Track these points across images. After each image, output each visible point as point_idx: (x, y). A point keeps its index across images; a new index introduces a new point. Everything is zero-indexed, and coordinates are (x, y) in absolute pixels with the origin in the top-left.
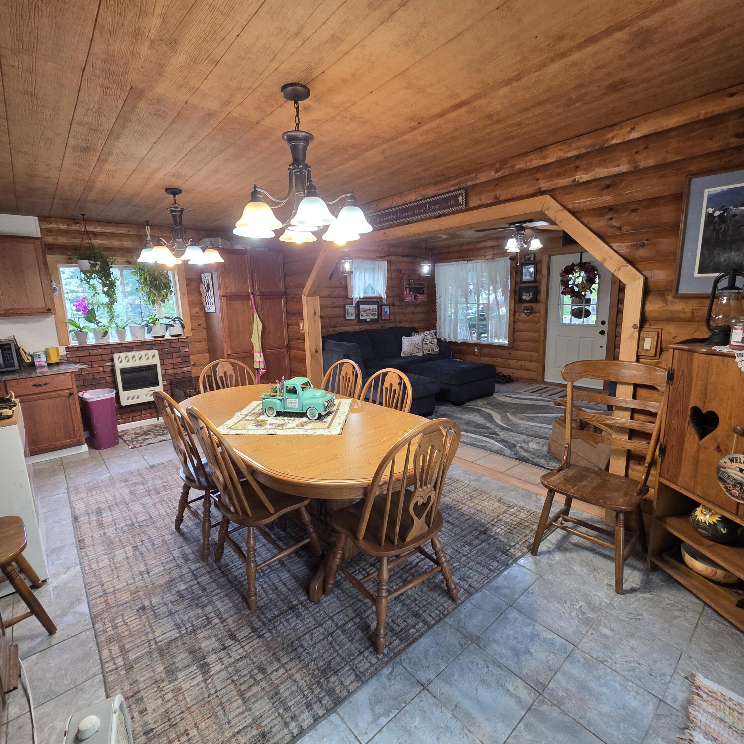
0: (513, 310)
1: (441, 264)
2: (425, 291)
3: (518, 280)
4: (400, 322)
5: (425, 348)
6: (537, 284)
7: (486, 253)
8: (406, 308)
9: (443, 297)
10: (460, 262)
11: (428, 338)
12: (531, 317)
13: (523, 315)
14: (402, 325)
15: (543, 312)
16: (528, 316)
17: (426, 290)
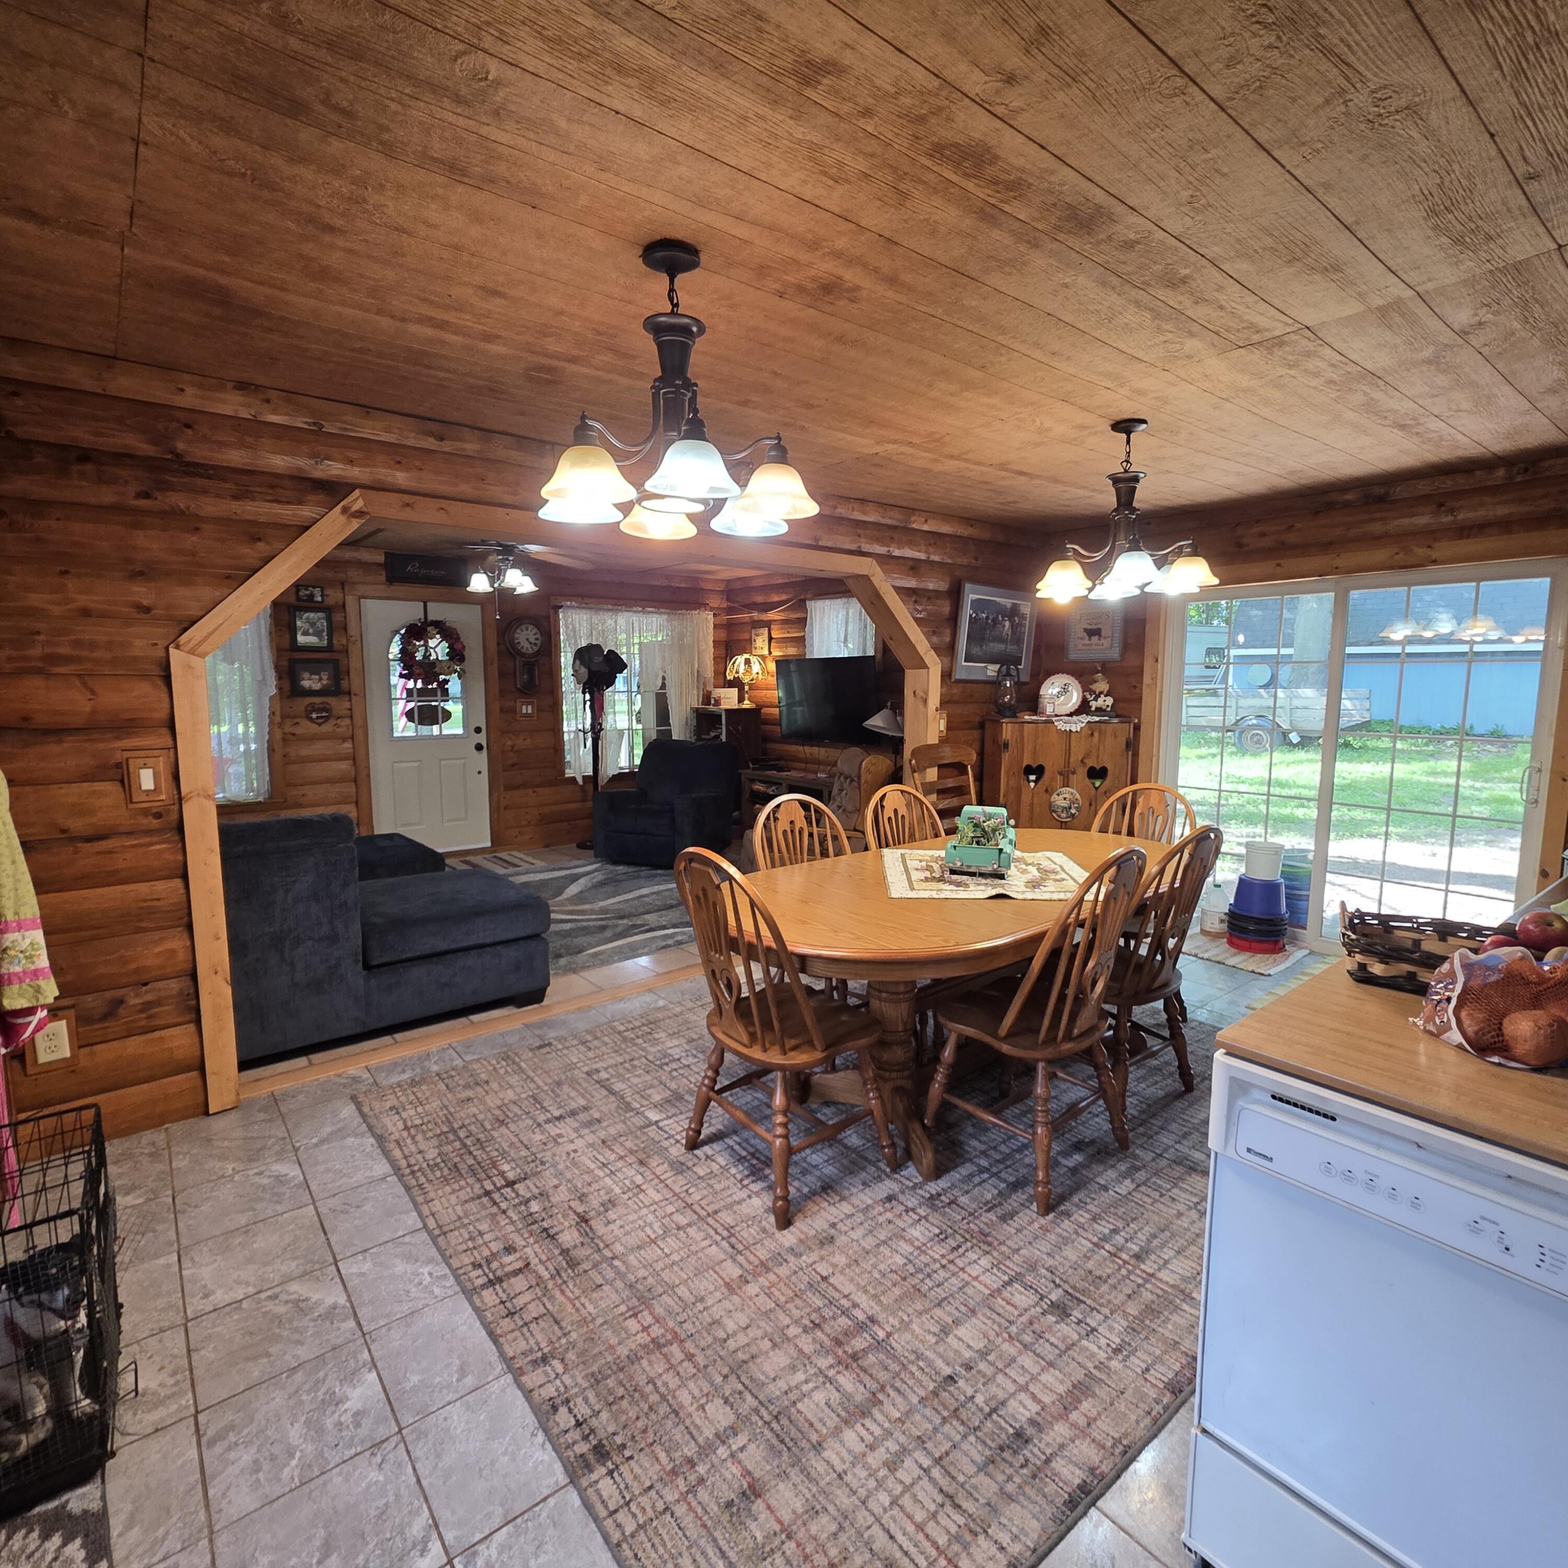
0: (277, 712)
3: (288, 643)
6: (337, 655)
12: (327, 728)
13: (306, 722)
15: (359, 715)
16: (320, 724)
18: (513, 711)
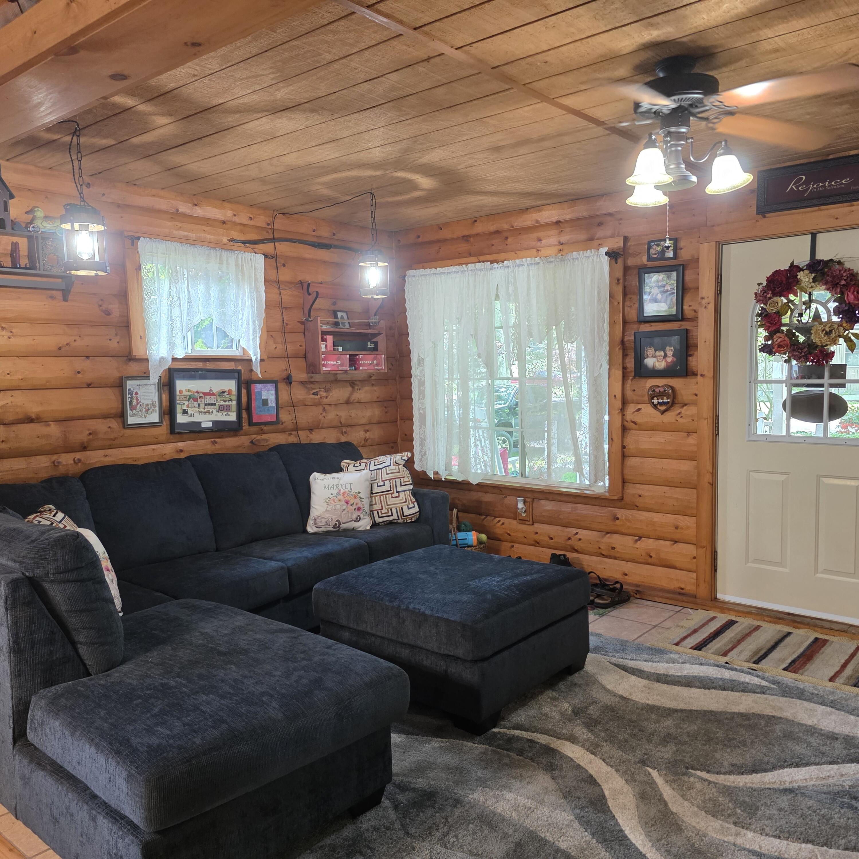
0: (619, 396)
1: (422, 271)
2: (382, 346)
3: (632, 315)
4: (311, 430)
5: (377, 507)
6: (685, 325)
7: (540, 240)
8: (327, 391)
9: (428, 362)
10: (471, 266)
11: (385, 477)
12: (670, 417)
13: (647, 409)
14: (317, 437)
15: (706, 403)
16: (663, 412)
17: (381, 341)
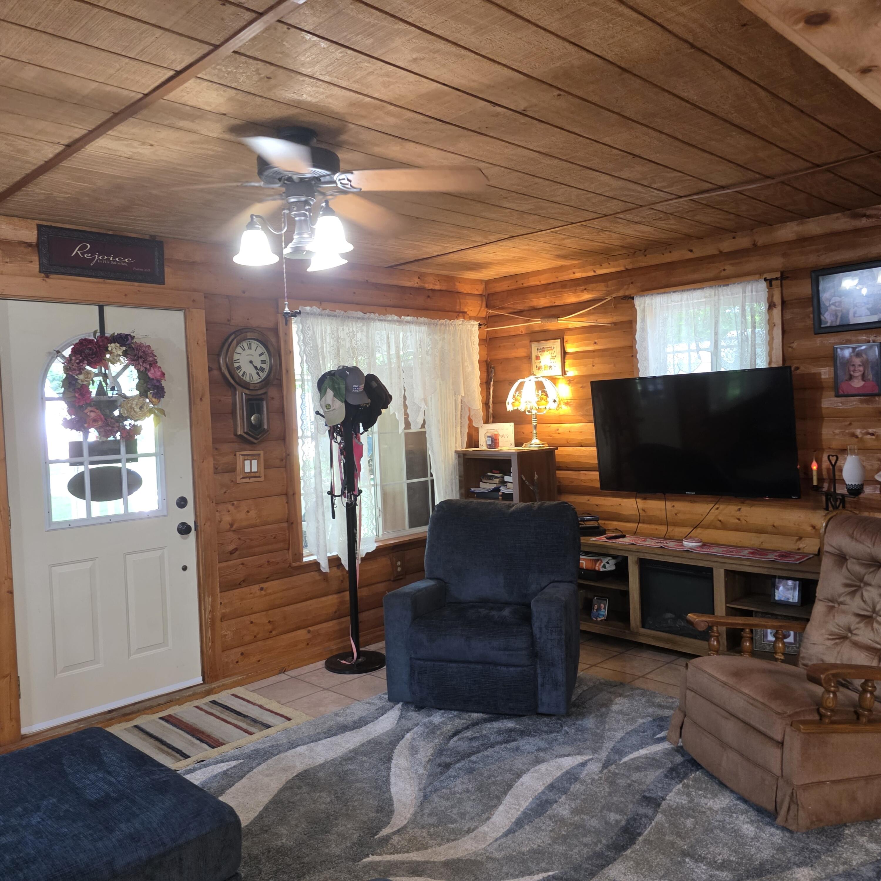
18: (232, 469)
